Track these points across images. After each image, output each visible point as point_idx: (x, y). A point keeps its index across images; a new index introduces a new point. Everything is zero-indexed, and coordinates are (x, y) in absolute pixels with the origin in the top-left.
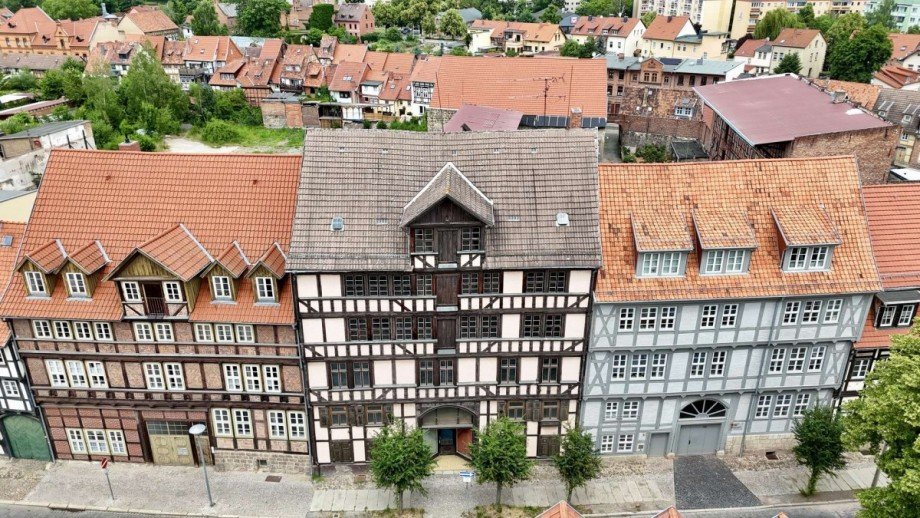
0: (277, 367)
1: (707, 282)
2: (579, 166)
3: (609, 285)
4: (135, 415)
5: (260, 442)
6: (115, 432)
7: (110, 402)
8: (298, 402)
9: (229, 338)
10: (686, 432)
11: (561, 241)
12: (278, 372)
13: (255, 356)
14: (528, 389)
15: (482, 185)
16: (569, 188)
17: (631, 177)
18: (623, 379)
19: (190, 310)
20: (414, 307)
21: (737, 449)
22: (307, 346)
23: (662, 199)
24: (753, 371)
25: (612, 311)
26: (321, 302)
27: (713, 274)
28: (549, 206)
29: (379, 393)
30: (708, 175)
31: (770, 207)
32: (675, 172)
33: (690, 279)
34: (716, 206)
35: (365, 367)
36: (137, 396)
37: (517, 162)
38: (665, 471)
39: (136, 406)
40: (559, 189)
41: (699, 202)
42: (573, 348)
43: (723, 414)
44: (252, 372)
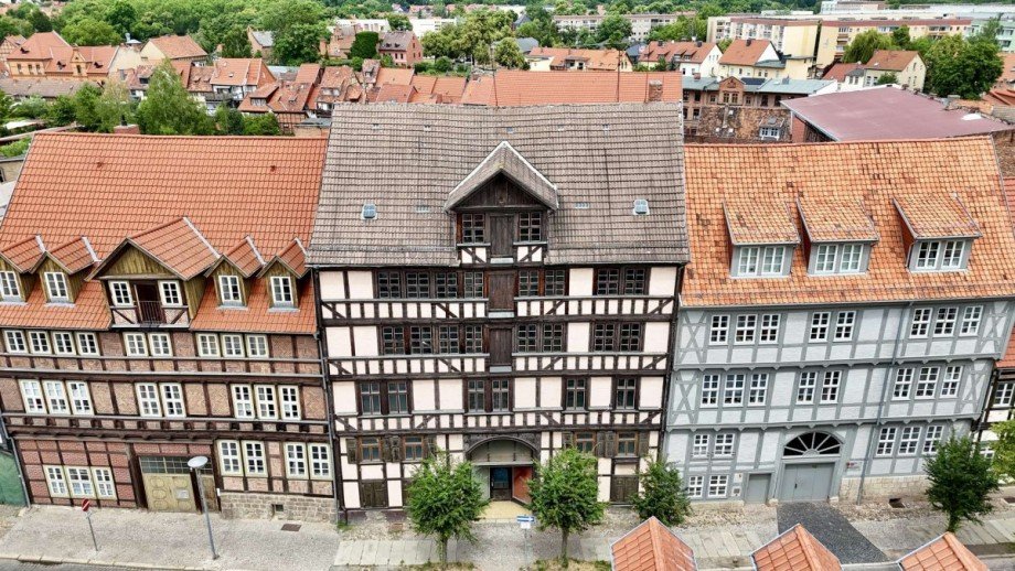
0: (296, 388)
1: (818, 284)
2: (660, 144)
3: (698, 287)
4: (126, 449)
5: (275, 482)
6: (102, 469)
7: (96, 432)
8: (321, 432)
9: (238, 352)
10: (792, 472)
11: (639, 232)
12: (297, 395)
13: (269, 374)
14: (600, 416)
15: (544, 167)
16: (648, 171)
17: (722, 160)
18: (715, 405)
19: (192, 317)
20: (462, 313)
21: (854, 495)
22: (331, 361)
23: (760, 186)
24: (874, 396)
25: (702, 319)
26: (348, 304)
27: (824, 274)
28: (624, 192)
29: (418, 421)
30: (815, 158)
31: (891, 197)
32: (775, 155)
33: (796, 279)
34: (826, 193)
35: (403, 389)
36: (128, 425)
37: (586, 140)
38: (766, 521)
39: (126, 437)
40: (636, 171)
41: (805, 189)
42: (654, 365)
43: (836, 451)
44: (266, 394)
